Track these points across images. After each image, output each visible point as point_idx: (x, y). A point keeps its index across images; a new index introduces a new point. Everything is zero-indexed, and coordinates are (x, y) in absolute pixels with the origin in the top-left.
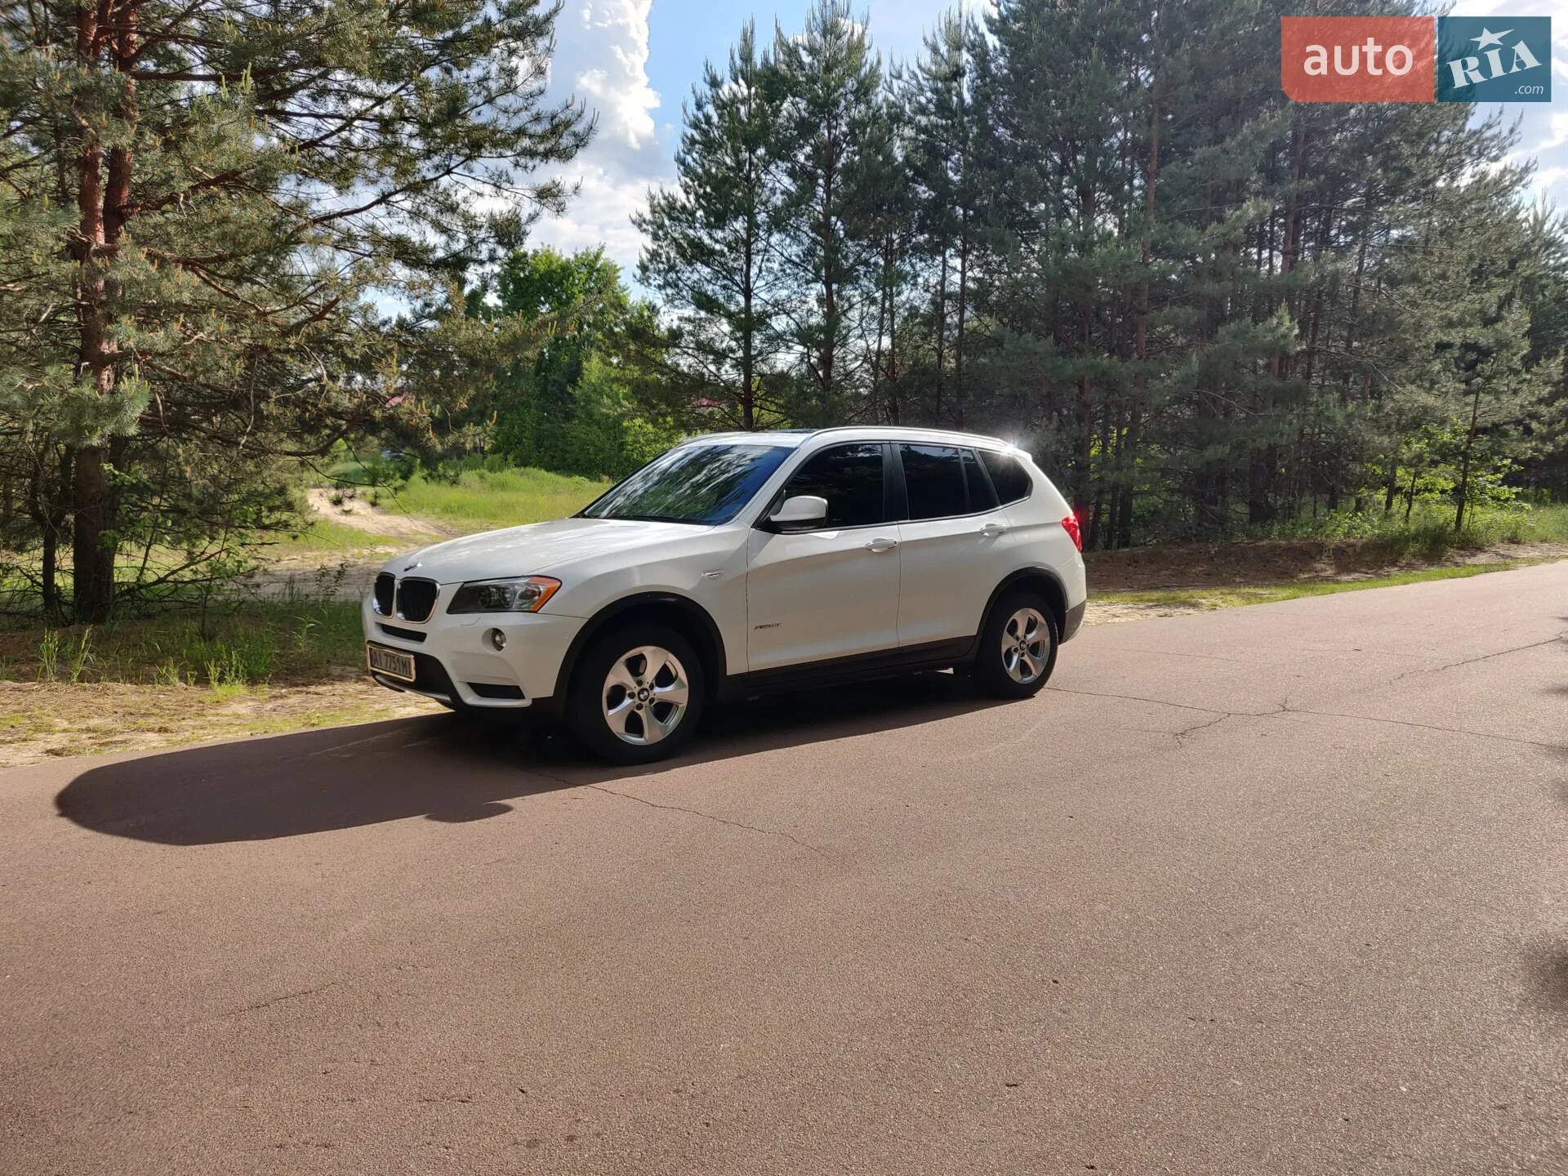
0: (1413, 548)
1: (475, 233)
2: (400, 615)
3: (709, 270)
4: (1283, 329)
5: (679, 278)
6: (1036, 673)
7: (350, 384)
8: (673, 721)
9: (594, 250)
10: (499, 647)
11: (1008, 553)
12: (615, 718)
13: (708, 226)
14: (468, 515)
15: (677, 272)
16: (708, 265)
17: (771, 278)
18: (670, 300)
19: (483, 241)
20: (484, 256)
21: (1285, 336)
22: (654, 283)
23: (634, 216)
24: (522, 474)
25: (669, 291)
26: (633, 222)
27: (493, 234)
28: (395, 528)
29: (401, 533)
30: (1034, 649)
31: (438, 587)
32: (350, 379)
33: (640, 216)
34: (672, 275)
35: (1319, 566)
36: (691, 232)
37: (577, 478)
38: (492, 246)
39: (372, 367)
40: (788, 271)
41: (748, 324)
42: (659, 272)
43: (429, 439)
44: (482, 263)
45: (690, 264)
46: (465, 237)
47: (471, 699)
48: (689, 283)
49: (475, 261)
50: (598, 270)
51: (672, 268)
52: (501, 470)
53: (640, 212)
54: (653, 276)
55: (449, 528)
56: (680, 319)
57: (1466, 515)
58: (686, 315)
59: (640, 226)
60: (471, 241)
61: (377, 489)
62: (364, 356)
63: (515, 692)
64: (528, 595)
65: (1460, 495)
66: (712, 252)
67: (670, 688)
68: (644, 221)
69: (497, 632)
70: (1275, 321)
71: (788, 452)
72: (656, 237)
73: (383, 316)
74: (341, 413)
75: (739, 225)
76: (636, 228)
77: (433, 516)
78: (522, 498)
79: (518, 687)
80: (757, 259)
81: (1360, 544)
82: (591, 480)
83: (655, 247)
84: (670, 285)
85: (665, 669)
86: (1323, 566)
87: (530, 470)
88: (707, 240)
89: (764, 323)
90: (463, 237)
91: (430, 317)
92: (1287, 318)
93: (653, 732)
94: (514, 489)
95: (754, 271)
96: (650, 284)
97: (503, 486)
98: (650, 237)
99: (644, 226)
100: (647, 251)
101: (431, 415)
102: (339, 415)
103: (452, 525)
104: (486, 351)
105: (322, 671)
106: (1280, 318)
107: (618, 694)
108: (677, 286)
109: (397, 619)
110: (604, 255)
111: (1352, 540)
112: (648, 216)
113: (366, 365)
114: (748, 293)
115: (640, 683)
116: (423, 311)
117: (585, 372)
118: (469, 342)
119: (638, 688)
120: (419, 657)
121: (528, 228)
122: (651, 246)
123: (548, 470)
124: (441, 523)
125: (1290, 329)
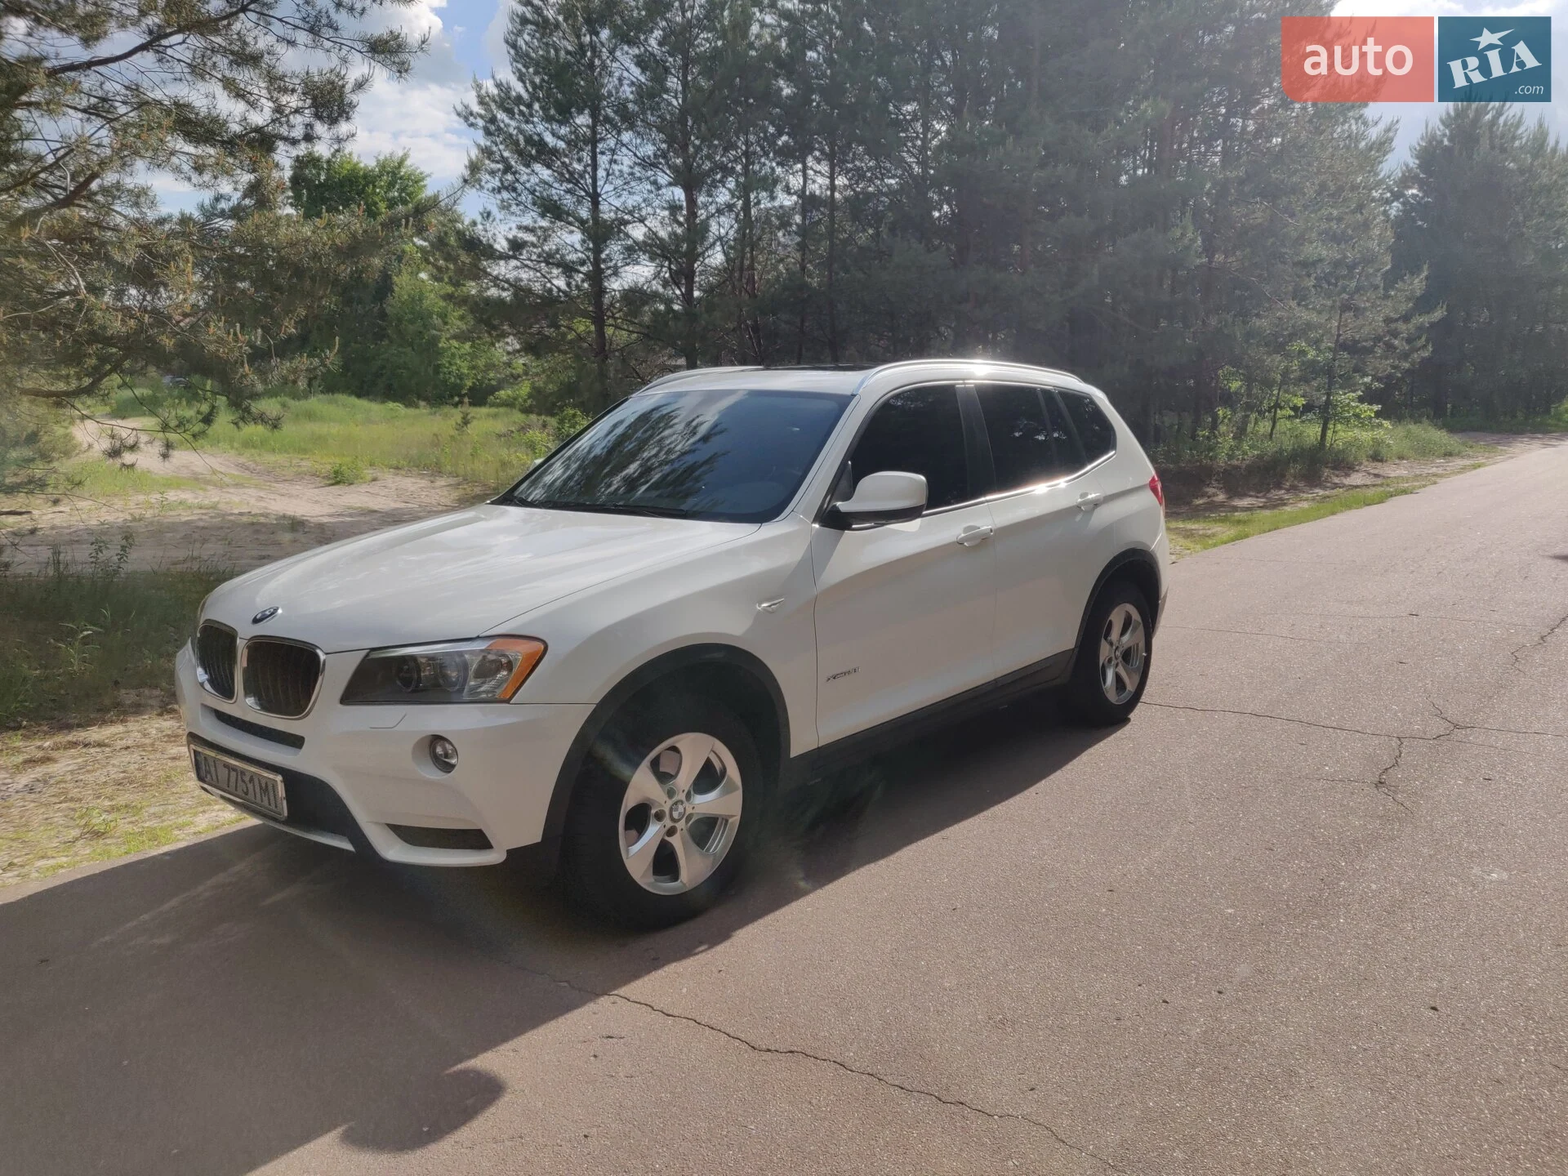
0: (1295, 469)
1: (284, 99)
2: (250, 701)
3: (549, 172)
4: (1186, 241)
5: (517, 180)
6: (1131, 687)
7: (120, 300)
8: (720, 844)
9: (396, 158)
10: (448, 768)
11: (1108, 531)
12: (637, 855)
13: (548, 119)
14: (274, 450)
15: (514, 173)
16: (549, 167)
17: (619, 182)
18: (505, 206)
19: (297, 111)
20: (298, 133)
21: (1187, 248)
22: (486, 186)
23: (460, 108)
24: (330, 402)
25: (505, 195)
26: (459, 114)
27: (309, 102)
28: (187, 467)
29: (195, 473)
30: (1127, 656)
31: (322, 657)
32: (120, 294)
33: (466, 107)
34: (509, 177)
35: (1210, 490)
36: (528, 128)
37: (391, 405)
38: (307, 120)
39: (153, 276)
40: (638, 175)
41: (600, 233)
42: (492, 173)
43: (244, 376)
44: (294, 142)
45: (527, 166)
46: (271, 104)
47: (394, 851)
48: (528, 185)
49: (285, 139)
50: (401, 178)
51: (508, 169)
52: (306, 397)
53: (466, 103)
54: (485, 177)
55: (252, 465)
56: (520, 228)
57: (1329, 433)
58: (525, 224)
59: (466, 119)
60: (279, 109)
61: (167, 434)
62: (139, 262)
63: (476, 840)
64: (487, 669)
65: (1326, 413)
66: (555, 152)
67: (712, 796)
68: (471, 114)
69: (437, 739)
70: (1178, 233)
71: (842, 402)
72: (488, 133)
73: (164, 211)
74: (112, 337)
75: (583, 120)
76: (462, 120)
77: (233, 452)
78: (334, 429)
79: (480, 831)
80: (603, 160)
81: (1244, 466)
82: (406, 406)
83: (488, 143)
84: (506, 188)
85: (708, 765)
86: (1214, 490)
87: (341, 398)
88: (549, 139)
89: (620, 231)
90: (268, 105)
91: (223, 214)
92: (1191, 228)
93: (694, 868)
94: (322, 419)
95: (601, 173)
96: (482, 187)
97: (310, 416)
98: (481, 132)
99: (472, 119)
100: (478, 146)
101: (251, 344)
102: (108, 341)
103: (255, 462)
104: (316, 257)
105: (107, 701)
106: (1184, 228)
107: (640, 817)
108: (515, 190)
109: (246, 706)
110: (408, 162)
111: (1235, 462)
112: (476, 108)
113: (145, 275)
114: (595, 198)
115: (671, 793)
116: (214, 208)
117: (396, 289)
118: (292, 245)
119: (670, 802)
120: (293, 779)
121: (354, 98)
122: (484, 141)
123: (359, 396)
124: (242, 460)
125: (1193, 241)
